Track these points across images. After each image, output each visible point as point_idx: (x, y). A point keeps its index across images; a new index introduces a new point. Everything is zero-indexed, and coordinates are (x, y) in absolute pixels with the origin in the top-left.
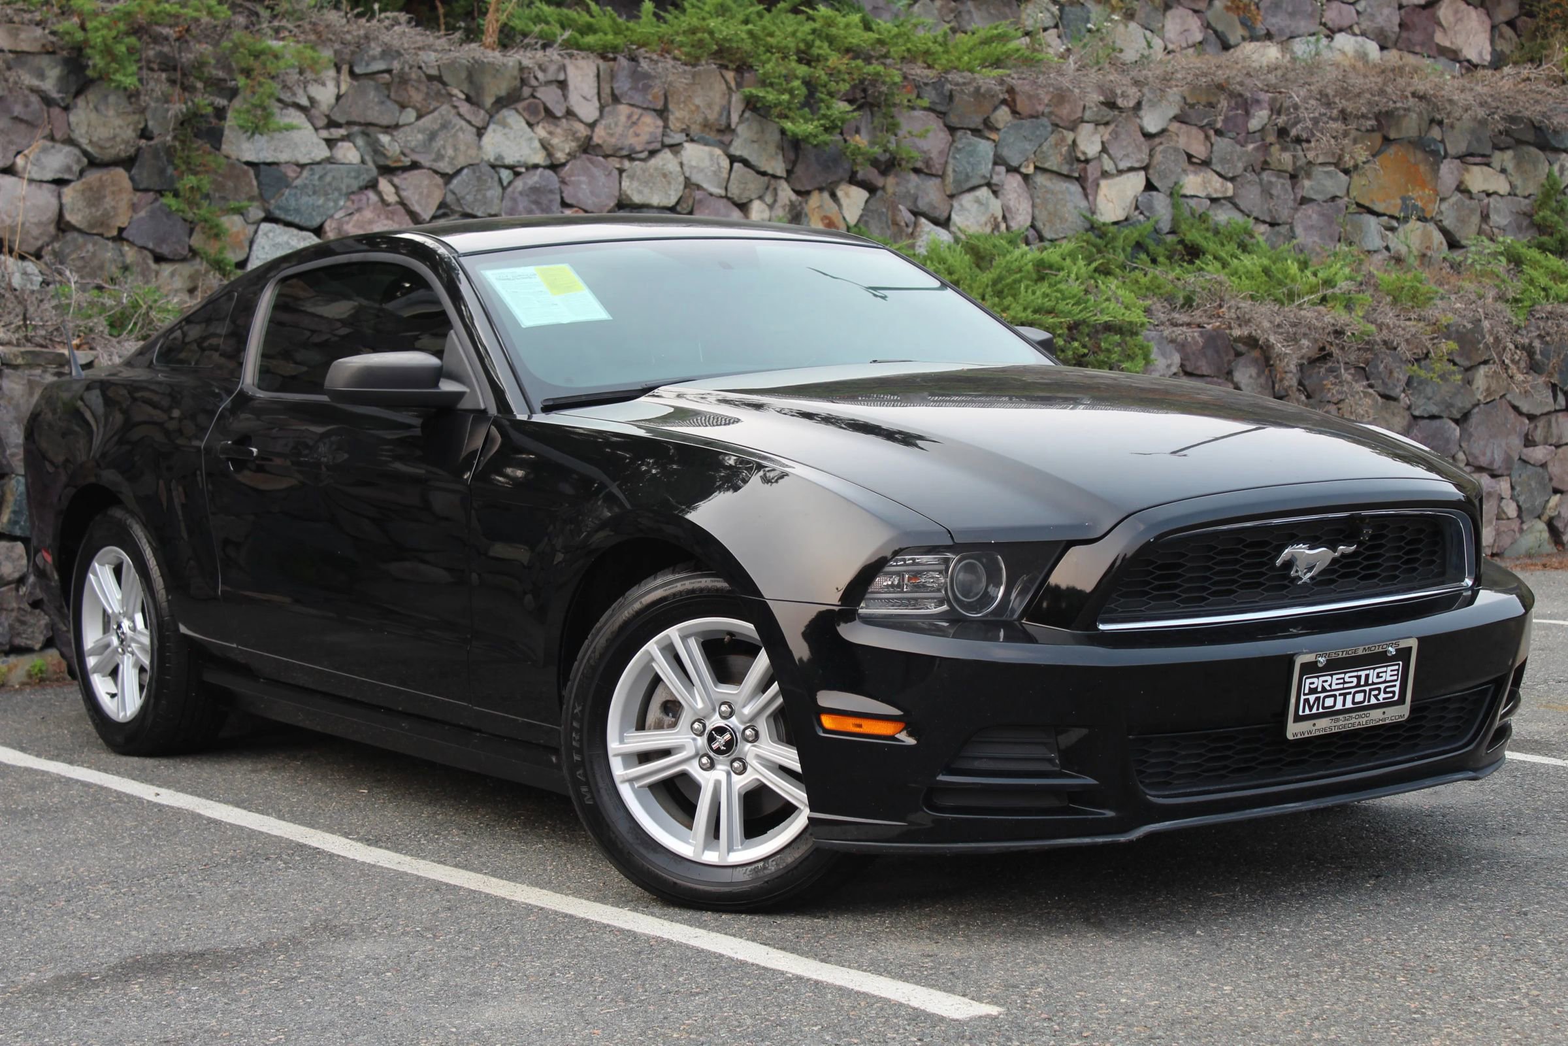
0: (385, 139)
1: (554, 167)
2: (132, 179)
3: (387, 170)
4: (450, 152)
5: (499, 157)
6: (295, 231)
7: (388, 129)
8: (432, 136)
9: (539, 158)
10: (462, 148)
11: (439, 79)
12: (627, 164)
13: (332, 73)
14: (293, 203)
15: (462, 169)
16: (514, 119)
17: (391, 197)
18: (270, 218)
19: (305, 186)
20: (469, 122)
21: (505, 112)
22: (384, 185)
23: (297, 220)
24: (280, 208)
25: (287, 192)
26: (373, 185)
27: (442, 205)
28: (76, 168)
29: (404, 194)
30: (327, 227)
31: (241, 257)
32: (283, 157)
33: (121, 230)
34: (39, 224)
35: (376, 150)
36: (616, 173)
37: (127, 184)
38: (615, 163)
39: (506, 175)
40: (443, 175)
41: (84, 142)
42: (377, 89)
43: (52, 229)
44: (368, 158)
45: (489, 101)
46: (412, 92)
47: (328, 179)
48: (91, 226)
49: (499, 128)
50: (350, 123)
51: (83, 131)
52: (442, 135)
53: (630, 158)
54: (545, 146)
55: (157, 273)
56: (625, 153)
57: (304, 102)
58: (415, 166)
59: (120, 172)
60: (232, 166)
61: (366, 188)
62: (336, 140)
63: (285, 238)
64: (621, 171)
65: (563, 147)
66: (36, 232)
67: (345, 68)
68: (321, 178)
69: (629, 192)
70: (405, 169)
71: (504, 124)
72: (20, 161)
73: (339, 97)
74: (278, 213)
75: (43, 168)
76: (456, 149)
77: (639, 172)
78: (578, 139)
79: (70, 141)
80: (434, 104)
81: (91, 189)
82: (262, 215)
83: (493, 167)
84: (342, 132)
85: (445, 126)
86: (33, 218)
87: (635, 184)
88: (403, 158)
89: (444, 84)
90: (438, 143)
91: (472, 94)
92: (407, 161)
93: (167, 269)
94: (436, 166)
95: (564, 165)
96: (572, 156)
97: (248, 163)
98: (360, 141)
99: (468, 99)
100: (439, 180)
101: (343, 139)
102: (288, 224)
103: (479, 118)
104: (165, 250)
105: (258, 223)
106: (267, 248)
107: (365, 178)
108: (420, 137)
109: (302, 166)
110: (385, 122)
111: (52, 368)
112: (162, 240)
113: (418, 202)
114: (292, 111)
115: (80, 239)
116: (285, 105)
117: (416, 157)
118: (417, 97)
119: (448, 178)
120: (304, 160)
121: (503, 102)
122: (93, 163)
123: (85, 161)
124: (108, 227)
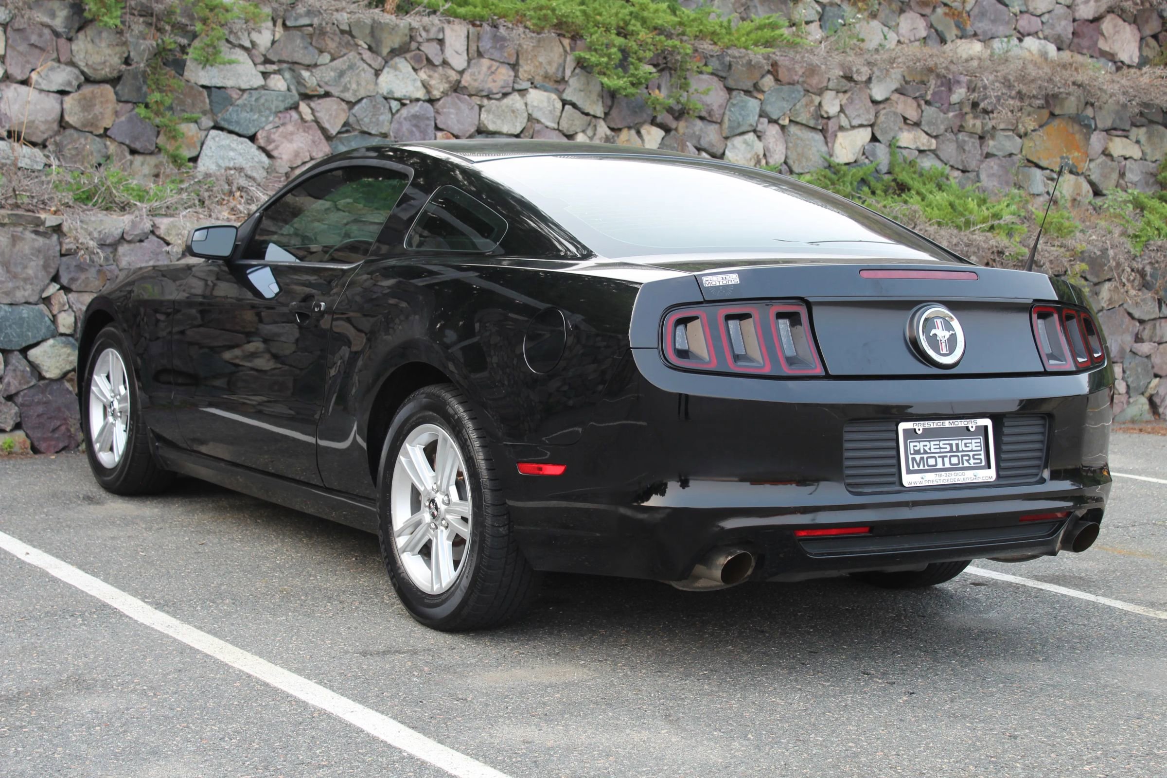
0: (305, 74)
1: (431, 101)
2: (116, 93)
3: (306, 97)
4: (354, 86)
5: (391, 92)
6: (235, 137)
7: (308, 67)
8: (342, 74)
9: (421, 94)
10: (363, 83)
11: (349, 33)
12: (485, 102)
13: (270, 24)
14: (235, 117)
15: (362, 99)
16: (403, 65)
17: (308, 117)
18: (217, 127)
19: (245, 105)
20: (370, 66)
21: (397, 60)
22: (303, 107)
23: (237, 130)
24: (224, 120)
25: (231, 109)
26: (295, 107)
27: (346, 124)
28: (75, 83)
29: (317, 114)
30: (259, 136)
31: (194, 154)
32: (229, 83)
33: (106, 130)
34: (46, 122)
35: (299, 81)
36: (477, 108)
37: (112, 96)
38: (477, 100)
39: (395, 105)
40: (348, 102)
41: (82, 64)
42: (303, 38)
43: (55, 126)
44: (293, 88)
45: (385, 51)
46: (329, 42)
47: (262, 101)
48: (84, 125)
49: (392, 71)
50: (280, 62)
51: (82, 57)
52: (349, 73)
53: (488, 97)
54: (425, 85)
55: (131, 163)
56: (484, 93)
57: (248, 44)
58: (327, 95)
59: (108, 87)
60: (192, 88)
61: (291, 108)
62: (270, 73)
63: (228, 142)
64: (481, 107)
65: (438, 87)
66: (43, 127)
67: (279, 22)
68: (257, 100)
69: (486, 122)
70: (320, 97)
71: (395, 68)
72: (34, 76)
73: (273, 42)
74: (223, 124)
75: (50, 82)
76: (358, 84)
77: (494, 108)
78: (450, 82)
79: (72, 64)
80: (344, 51)
81: (85, 99)
82: (211, 124)
83: (386, 98)
84: (275, 67)
85: (351, 67)
86: (40, 118)
87: (491, 116)
88: (318, 89)
89: (353, 37)
90: (345, 79)
91: (373, 45)
92: (321, 91)
93: (138, 159)
94: (343, 96)
95: (439, 100)
96: (445, 94)
97: (203, 87)
98: (287, 75)
99: (370, 48)
100: (344, 106)
101: (275, 72)
102: (231, 132)
103: (377, 62)
104: (137, 146)
105: (208, 130)
106: (213, 148)
107: (289, 102)
108: (332, 74)
109: (243, 91)
110: (307, 62)
111: (31, 227)
112: (135, 138)
113: (328, 121)
114: (238, 51)
115: (76, 135)
116: (234, 46)
117: (328, 89)
118: (332, 45)
119: (351, 105)
120: (244, 87)
121: (395, 52)
122: (88, 80)
123: (82, 78)
124: (97, 126)
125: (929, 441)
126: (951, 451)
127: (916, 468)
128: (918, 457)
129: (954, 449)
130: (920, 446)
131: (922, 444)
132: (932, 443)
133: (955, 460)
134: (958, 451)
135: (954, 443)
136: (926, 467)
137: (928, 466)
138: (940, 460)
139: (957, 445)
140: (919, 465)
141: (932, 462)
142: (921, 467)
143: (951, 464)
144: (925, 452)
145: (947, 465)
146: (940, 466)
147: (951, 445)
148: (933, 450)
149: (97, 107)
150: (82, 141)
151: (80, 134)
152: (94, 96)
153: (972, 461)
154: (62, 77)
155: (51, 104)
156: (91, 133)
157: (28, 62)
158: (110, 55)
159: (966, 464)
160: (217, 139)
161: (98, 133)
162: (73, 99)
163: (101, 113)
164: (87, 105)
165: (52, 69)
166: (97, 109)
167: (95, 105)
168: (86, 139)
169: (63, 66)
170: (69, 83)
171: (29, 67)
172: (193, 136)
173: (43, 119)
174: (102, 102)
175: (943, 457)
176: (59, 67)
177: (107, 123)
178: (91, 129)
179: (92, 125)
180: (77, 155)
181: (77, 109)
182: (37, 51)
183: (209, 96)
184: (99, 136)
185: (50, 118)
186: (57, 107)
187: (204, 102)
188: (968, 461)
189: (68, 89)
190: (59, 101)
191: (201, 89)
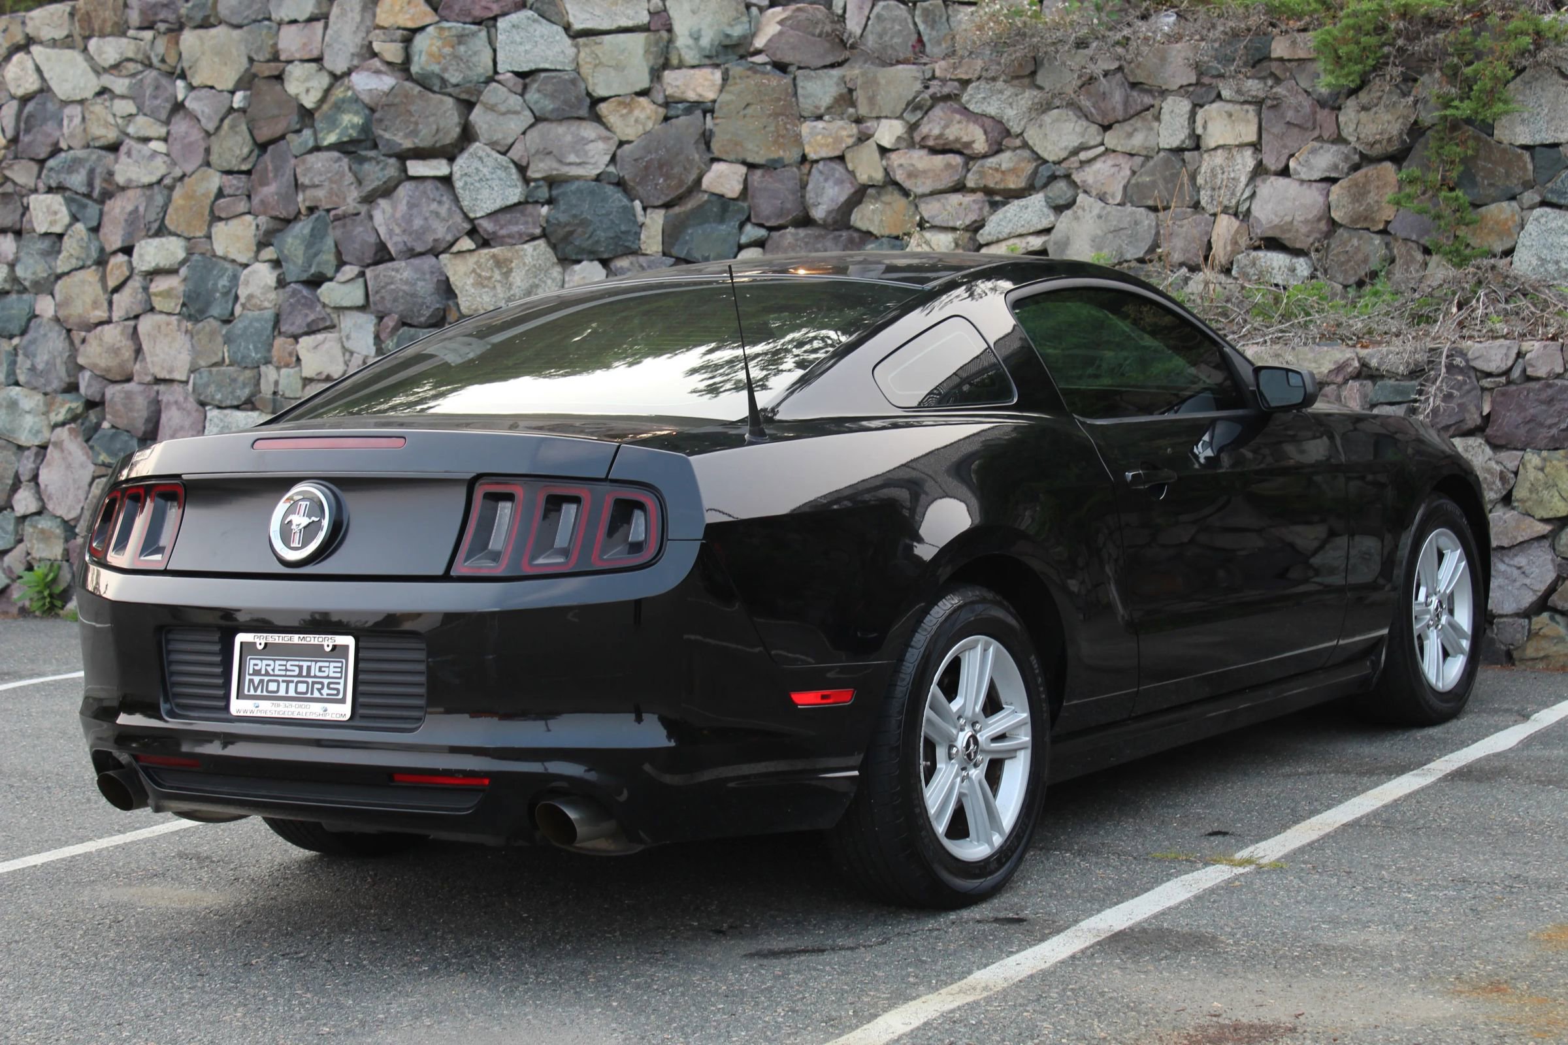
125: (274, 660)
126: (300, 675)
127: (252, 692)
128: (257, 679)
129: (304, 673)
130: (262, 665)
131: (265, 662)
132: (278, 663)
133: (302, 688)
134: (308, 675)
135: (305, 664)
136: (265, 693)
137: (268, 691)
138: (283, 686)
139: (309, 668)
140: (256, 689)
141: (273, 687)
142: (259, 692)
143: (296, 692)
144: (267, 674)
145: (292, 693)
146: (282, 693)
147: (301, 667)
148: (277, 672)
149: (1372, 194)
150: (1355, 242)
151: (1353, 233)
152: (1368, 181)
153: (325, 691)
154: (1325, 159)
155: (1313, 197)
156: (1368, 229)
157: (1285, 146)
158: (1389, 122)
159: (316, 694)
160: (1543, 220)
161: (1376, 229)
162: (1341, 187)
163: (1377, 202)
164: (1358, 193)
165: (1313, 151)
166: (1372, 198)
167: (1369, 192)
168: (1360, 238)
169: (1326, 146)
170: (1335, 167)
171: (1286, 152)
172: (1507, 219)
173: (1302, 218)
174: (1378, 187)
175: (288, 682)
176: (1321, 147)
177: (1388, 213)
178: (1365, 225)
179: (1366, 219)
180: (1349, 261)
181: (1346, 200)
182: (1296, 130)
183: (1533, 158)
184: (1380, 232)
185: (1310, 217)
186: (1321, 200)
187: (1525, 169)
188: (319, 690)
189: (1333, 175)
190: (1325, 192)
191: (1519, 151)
